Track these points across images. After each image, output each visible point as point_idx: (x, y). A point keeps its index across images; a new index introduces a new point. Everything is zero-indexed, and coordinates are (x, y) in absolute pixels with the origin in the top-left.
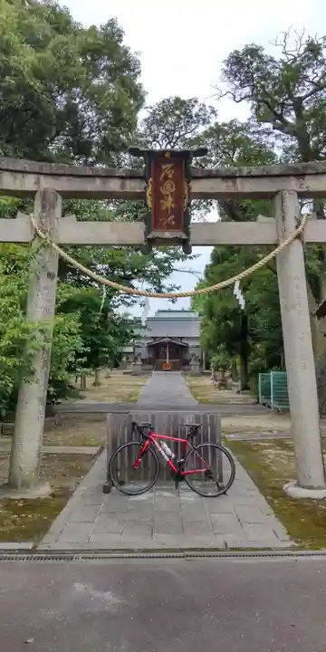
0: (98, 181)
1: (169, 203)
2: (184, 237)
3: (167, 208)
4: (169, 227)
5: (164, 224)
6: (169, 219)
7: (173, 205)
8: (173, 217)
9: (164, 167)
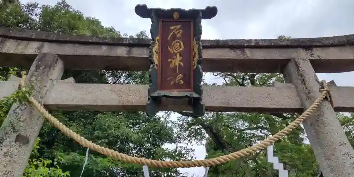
0: (104, 48)
1: (177, 61)
2: (195, 95)
3: (175, 67)
4: (177, 86)
5: (172, 83)
6: (178, 79)
7: (182, 64)
8: (181, 75)
9: (172, 28)
